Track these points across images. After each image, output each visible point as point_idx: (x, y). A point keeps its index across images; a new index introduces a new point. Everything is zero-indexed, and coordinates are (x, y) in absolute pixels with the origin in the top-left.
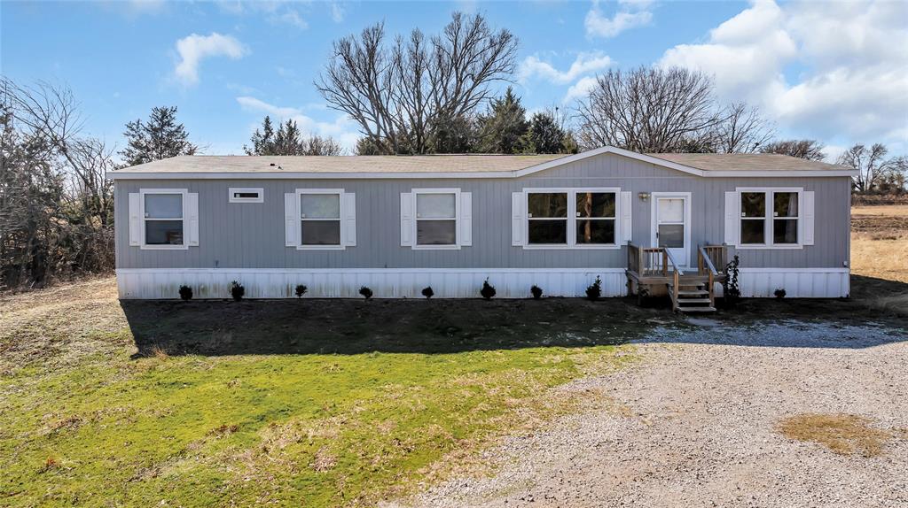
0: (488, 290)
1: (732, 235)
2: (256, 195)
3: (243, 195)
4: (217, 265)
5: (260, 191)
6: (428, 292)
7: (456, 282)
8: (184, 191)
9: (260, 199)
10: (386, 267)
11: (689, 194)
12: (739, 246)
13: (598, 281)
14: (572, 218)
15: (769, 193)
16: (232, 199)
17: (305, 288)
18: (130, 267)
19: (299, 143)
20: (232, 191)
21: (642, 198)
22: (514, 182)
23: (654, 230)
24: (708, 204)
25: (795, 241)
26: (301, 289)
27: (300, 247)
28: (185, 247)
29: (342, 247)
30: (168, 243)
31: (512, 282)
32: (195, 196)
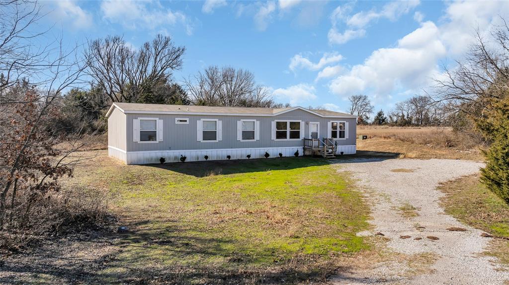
0: (267, 155)
1: (329, 136)
2: (186, 121)
3: (181, 121)
4: (170, 149)
5: (187, 119)
6: (249, 156)
7: (256, 152)
8: (157, 119)
9: (188, 123)
10: (232, 148)
11: (319, 123)
12: (331, 139)
13: (298, 151)
14: (288, 130)
15: (338, 123)
16: (177, 123)
17: (208, 157)
18: (133, 151)
20: (177, 119)
21: (307, 124)
22: (272, 118)
23: (310, 134)
24: (324, 127)
25: (344, 137)
26: (206, 157)
27: (203, 141)
28: (157, 142)
29: (217, 141)
30: (149, 140)
31: (274, 152)
32: (162, 121)
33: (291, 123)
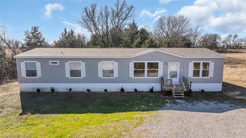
1: (190, 74)
2: (57, 63)
3: (53, 63)
4: (47, 82)
5: (58, 62)
6: (106, 90)
7: (114, 87)
8: (36, 62)
9: (58, 64)
10: (94, 83)
11: (179, 63)
12: (192, 77)
13: (153, 87)
14: (146, 69)
15: (202, 62)
16: (50, 64)
17: (72, 89)
18: (22, 83)
19: (74, 35)
20: (50, 62)
21: (166, 64)
22: (130, 60)
23: (169, 73)
24: (184, 66)
25: (208, 76)
26: (70, 90)
27: (70, 77)
28: (37, 77)
29: (82, 77)
30: (33, 76)
31: (129, 87)
32: (39, 63)
33: (148, 63)
